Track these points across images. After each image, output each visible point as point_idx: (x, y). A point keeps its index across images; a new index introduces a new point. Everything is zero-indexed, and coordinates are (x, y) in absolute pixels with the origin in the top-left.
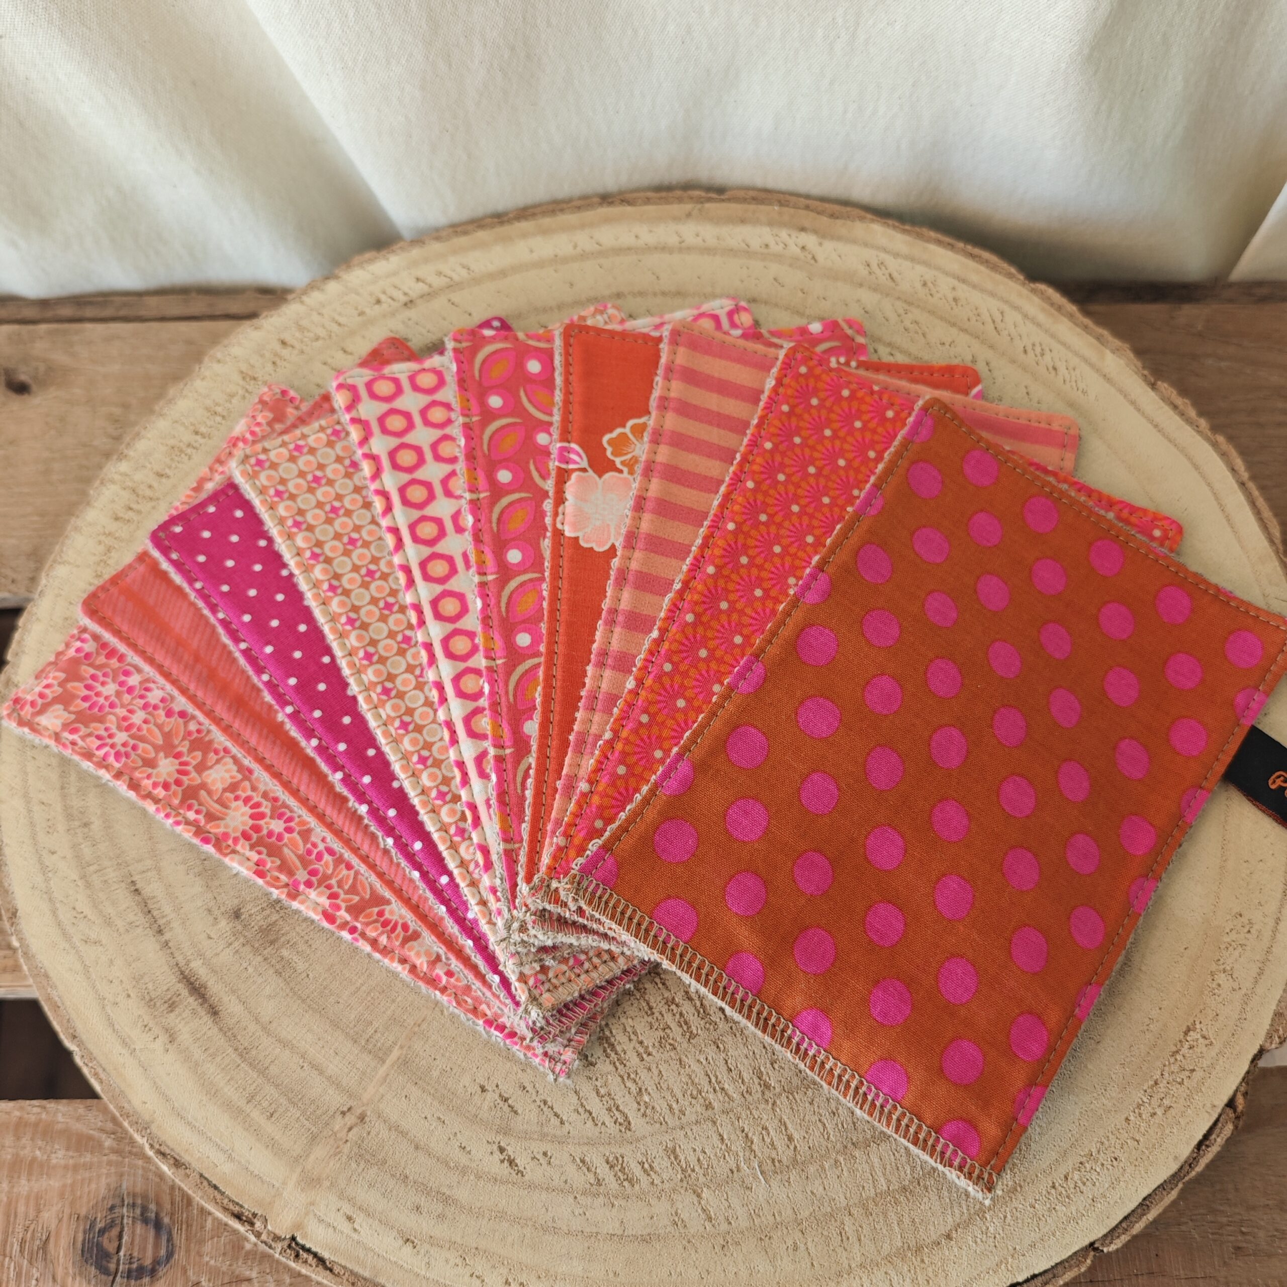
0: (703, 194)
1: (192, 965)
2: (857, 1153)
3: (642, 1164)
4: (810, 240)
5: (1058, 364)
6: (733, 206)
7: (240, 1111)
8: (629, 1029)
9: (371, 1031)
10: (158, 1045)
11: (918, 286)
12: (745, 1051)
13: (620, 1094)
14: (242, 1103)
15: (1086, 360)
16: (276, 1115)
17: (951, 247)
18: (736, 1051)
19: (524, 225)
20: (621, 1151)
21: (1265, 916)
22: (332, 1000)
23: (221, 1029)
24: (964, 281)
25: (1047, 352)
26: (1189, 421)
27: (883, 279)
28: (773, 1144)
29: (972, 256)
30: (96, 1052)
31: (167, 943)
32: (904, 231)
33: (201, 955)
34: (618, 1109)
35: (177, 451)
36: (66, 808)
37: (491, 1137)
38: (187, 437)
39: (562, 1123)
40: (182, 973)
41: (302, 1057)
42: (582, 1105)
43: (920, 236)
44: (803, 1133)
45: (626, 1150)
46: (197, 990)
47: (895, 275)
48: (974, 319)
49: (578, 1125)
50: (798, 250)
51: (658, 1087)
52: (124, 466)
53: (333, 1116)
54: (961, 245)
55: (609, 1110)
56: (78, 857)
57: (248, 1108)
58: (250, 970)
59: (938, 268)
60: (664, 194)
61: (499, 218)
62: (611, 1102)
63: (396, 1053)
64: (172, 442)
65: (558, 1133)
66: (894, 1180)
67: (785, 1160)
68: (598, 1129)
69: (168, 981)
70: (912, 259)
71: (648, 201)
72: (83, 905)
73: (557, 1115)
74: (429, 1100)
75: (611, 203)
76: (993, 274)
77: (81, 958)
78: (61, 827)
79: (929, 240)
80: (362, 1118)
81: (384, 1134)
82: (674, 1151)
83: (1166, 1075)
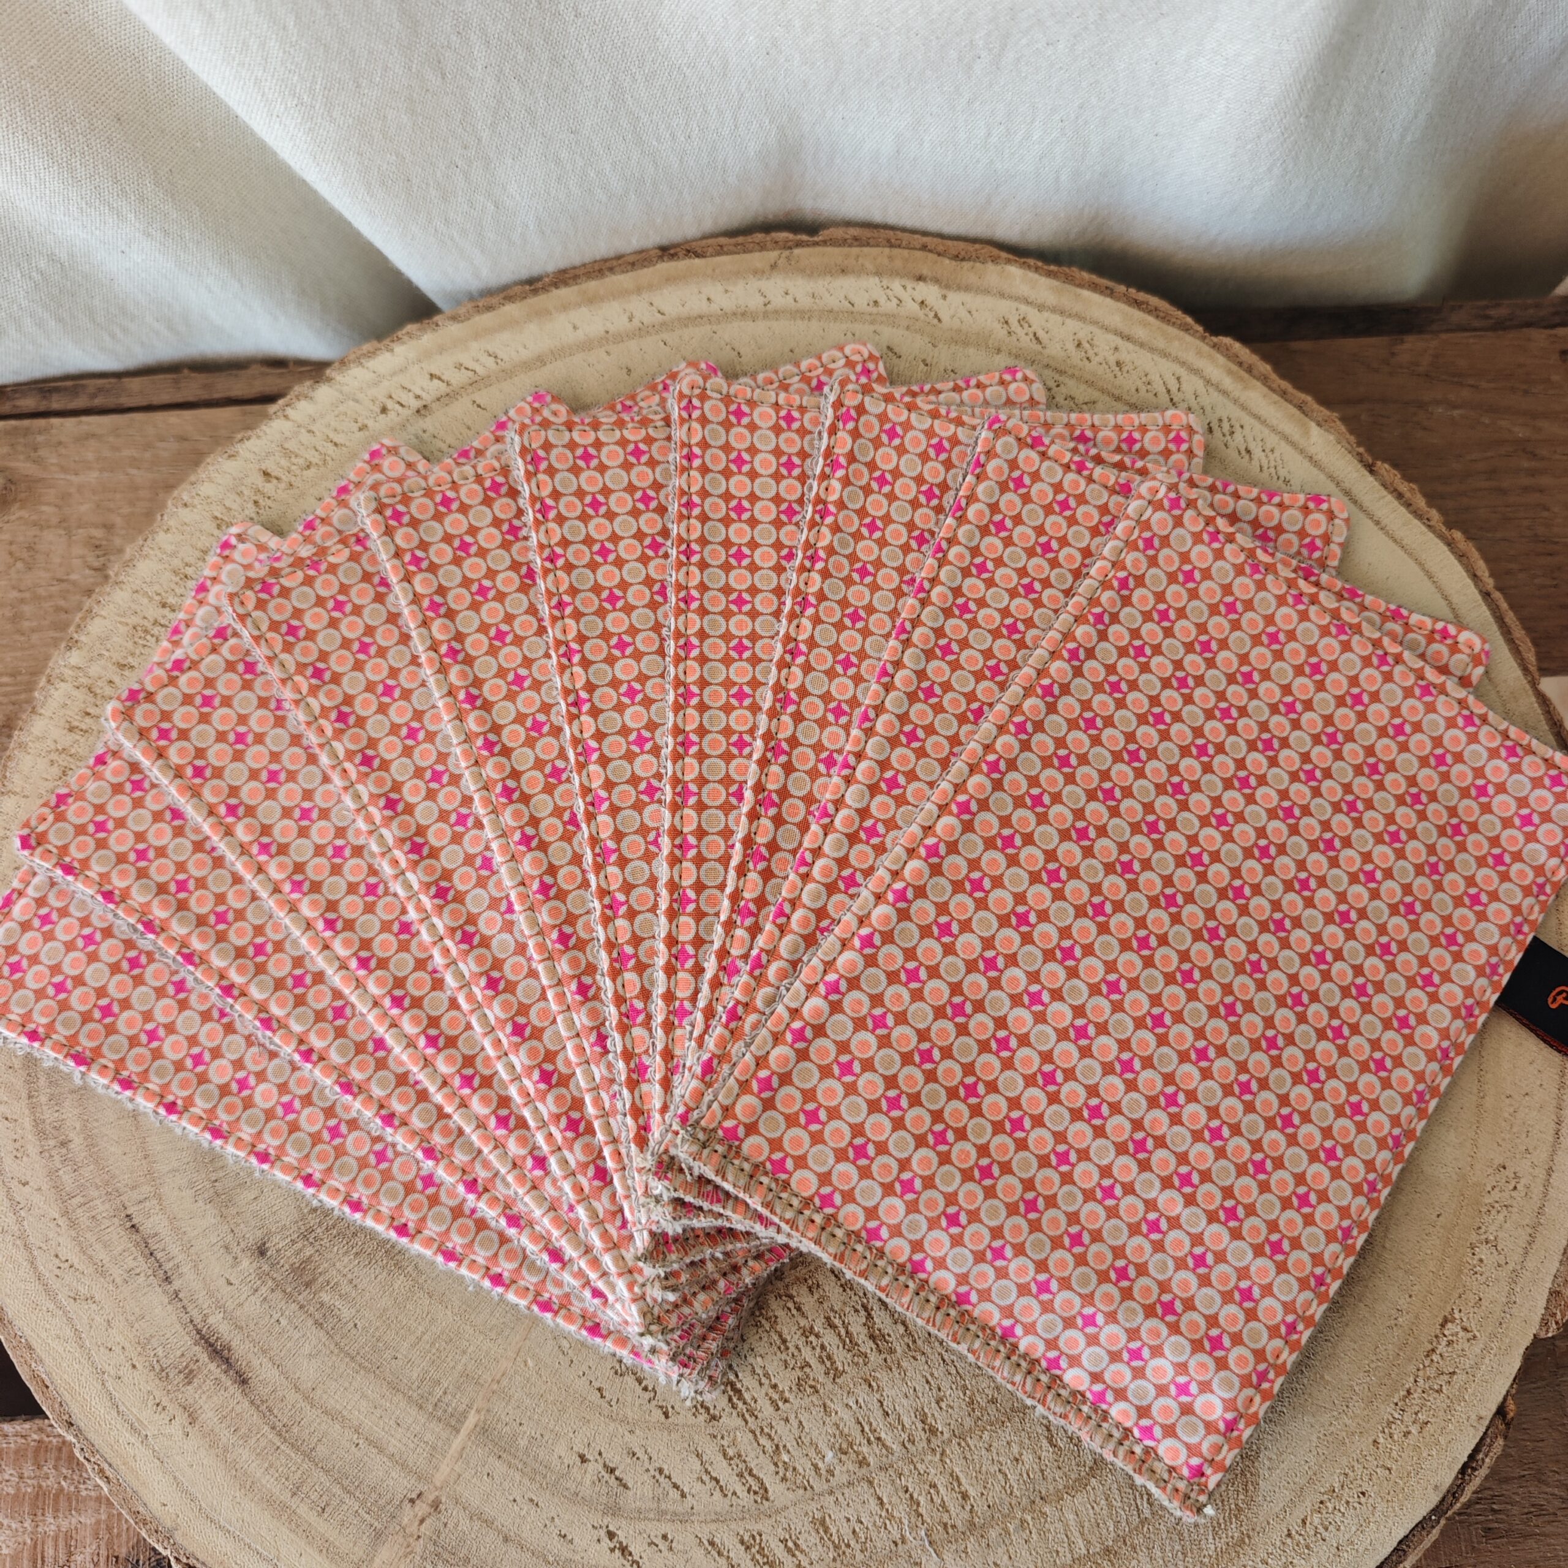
0: (791, 236)
1: (211, 1320)
2: (1047, 1509)
3: (784, 1541)
4: (929, 292)
5: (1252, 447)
6: (829, 249)
7: (285, 1507)
8: (759, 1371)
9: (438, 1392)
10: (176, 1429)
11: (1071, 347)
12: (904, 1389)
13: (752, 1455)
14: (286, 1496)
15: (1286, 438)
16: (328, 1510)
17: (1110, 293)
18: (893, 1392)
19: (564, 292)
20: (759, 1527)
21: (1534, 1166)
22: (387, 1355)
23: (252, 1402)
24: (1128, 338)
25: (1237, 428)
26: (1418, 514)
27: (1026, 342)
28: (943, 1504)
29: (1137, 304)
30: (98, 1442)
31: (176, 1294)
32: (1049, 274)
33: (222, 1307)
34: (751, 1474)
35: (141, 632)
36: (37, 1123)
37: (597, 1519)
38: (154, 612)
39: (683, 1495)
40: (199, 1332)
41: (357, 1431)
42: (707, 1472)
43: (1069, 280)
44: (980, 1489)
45: (764, 1526)
46: (219, 1353)
47: (1041, 334)
48: (1143, 389)
49: (702, 1497)
50: (916, 307)
51: (799, 1442)
52: (75, 657)
53: (400, 1506)
54: (1122, 288)
55: (740, 1475)
56: (57, 1188)
57: (294, 1503)
58: (284, 1322)
59: (1095, 323)
60: (740, 239)
61: (534, 285)
62: (742, 1466)
63: (472, 1419)
64: (134, 620)
65: (680, 1509)
66: (1094, 1540)
67: (959, 1524)
68: (727, 1501)
69: (183, 1344)
70: (1062, 313)
71: (721, 251)
72: (69, 1251)
73: (676, 1486)
74: (518, 1476)
75: (673, 256)
76: (1165, 326)
77: (70, 1319)
78: (33, 1149)
79: (1080, 286)
80: (436, 1505)
81: (465, 1524)
82: (823, 1522)
83: (1421, 1381)
